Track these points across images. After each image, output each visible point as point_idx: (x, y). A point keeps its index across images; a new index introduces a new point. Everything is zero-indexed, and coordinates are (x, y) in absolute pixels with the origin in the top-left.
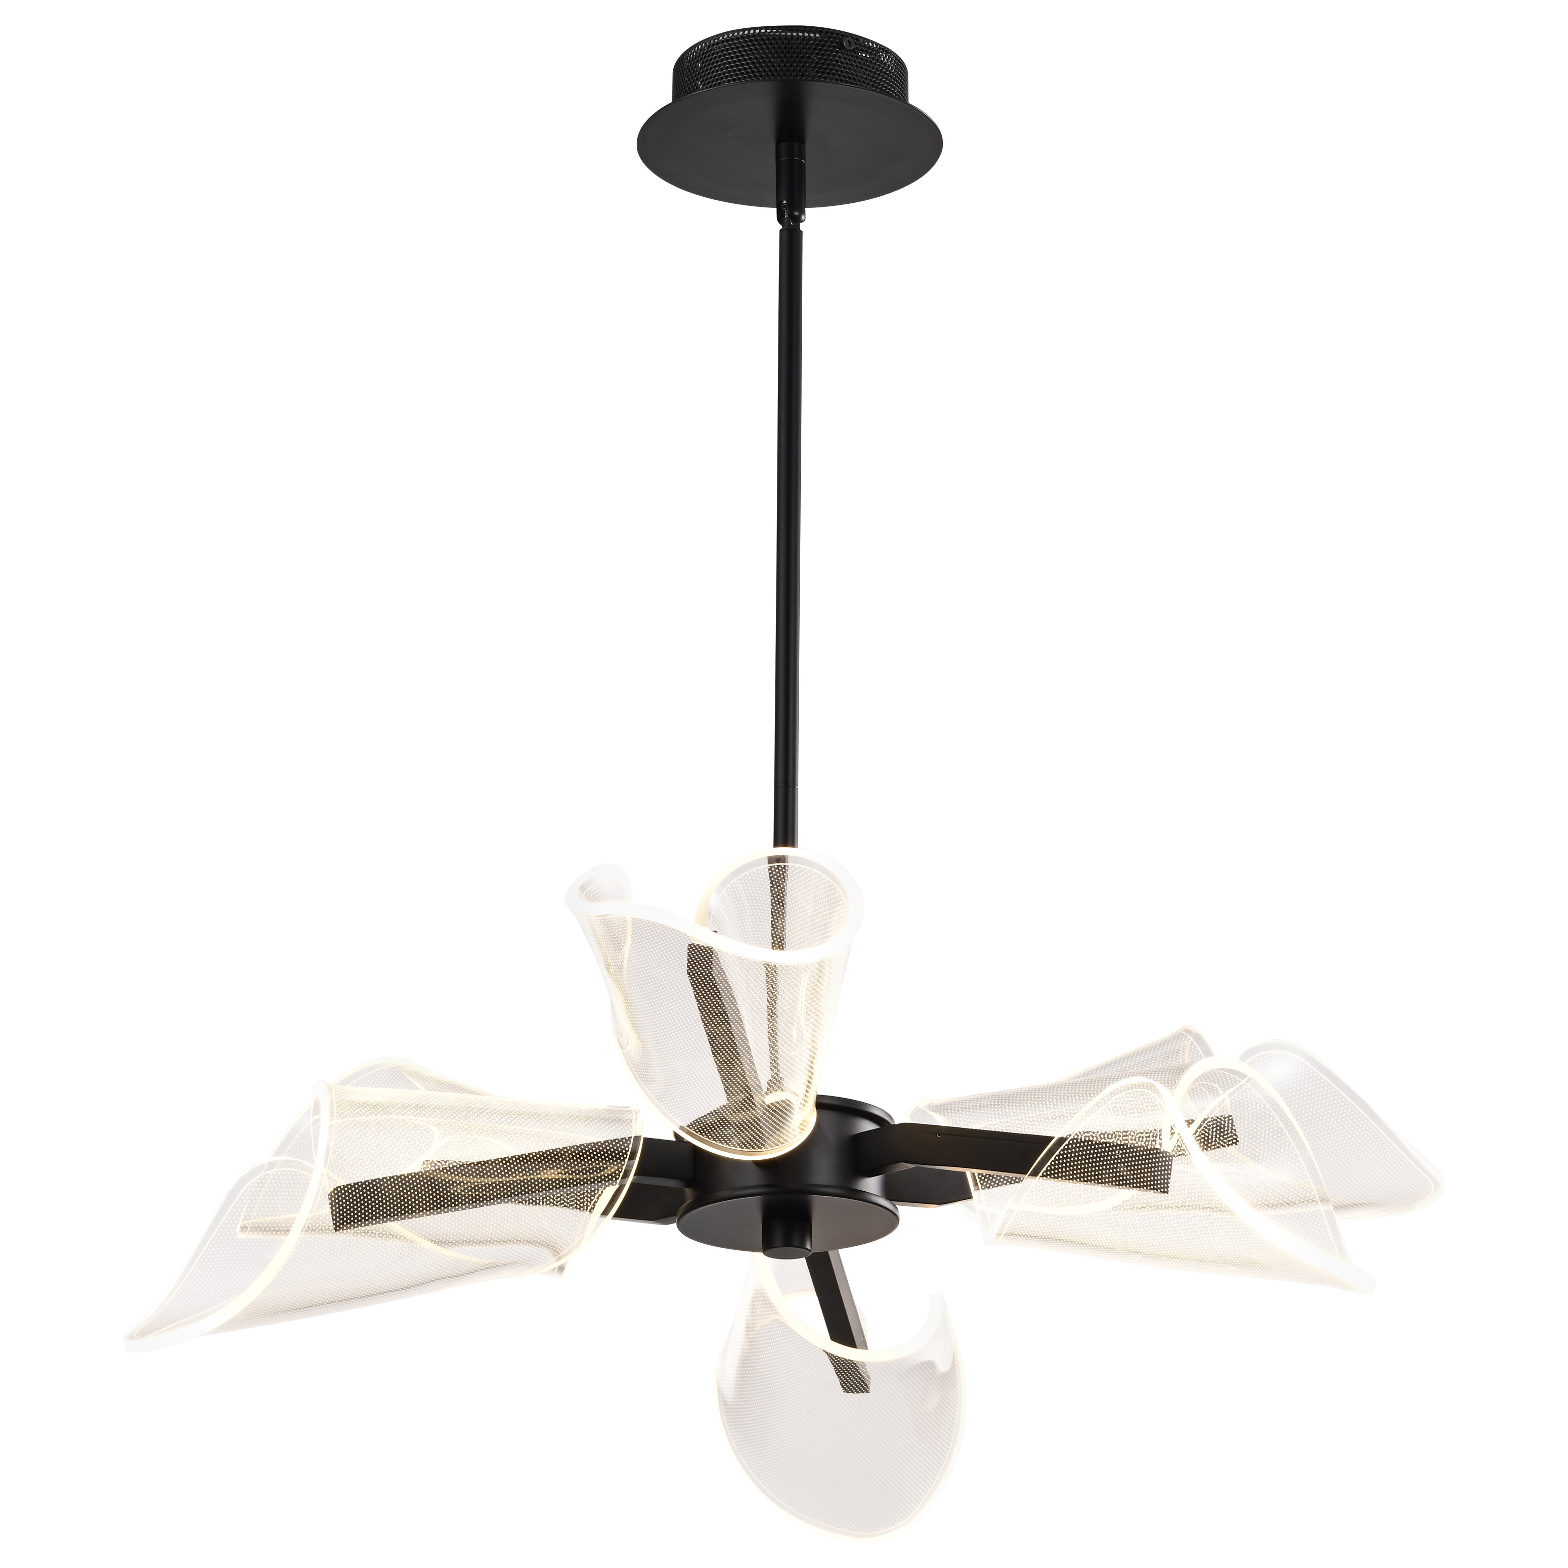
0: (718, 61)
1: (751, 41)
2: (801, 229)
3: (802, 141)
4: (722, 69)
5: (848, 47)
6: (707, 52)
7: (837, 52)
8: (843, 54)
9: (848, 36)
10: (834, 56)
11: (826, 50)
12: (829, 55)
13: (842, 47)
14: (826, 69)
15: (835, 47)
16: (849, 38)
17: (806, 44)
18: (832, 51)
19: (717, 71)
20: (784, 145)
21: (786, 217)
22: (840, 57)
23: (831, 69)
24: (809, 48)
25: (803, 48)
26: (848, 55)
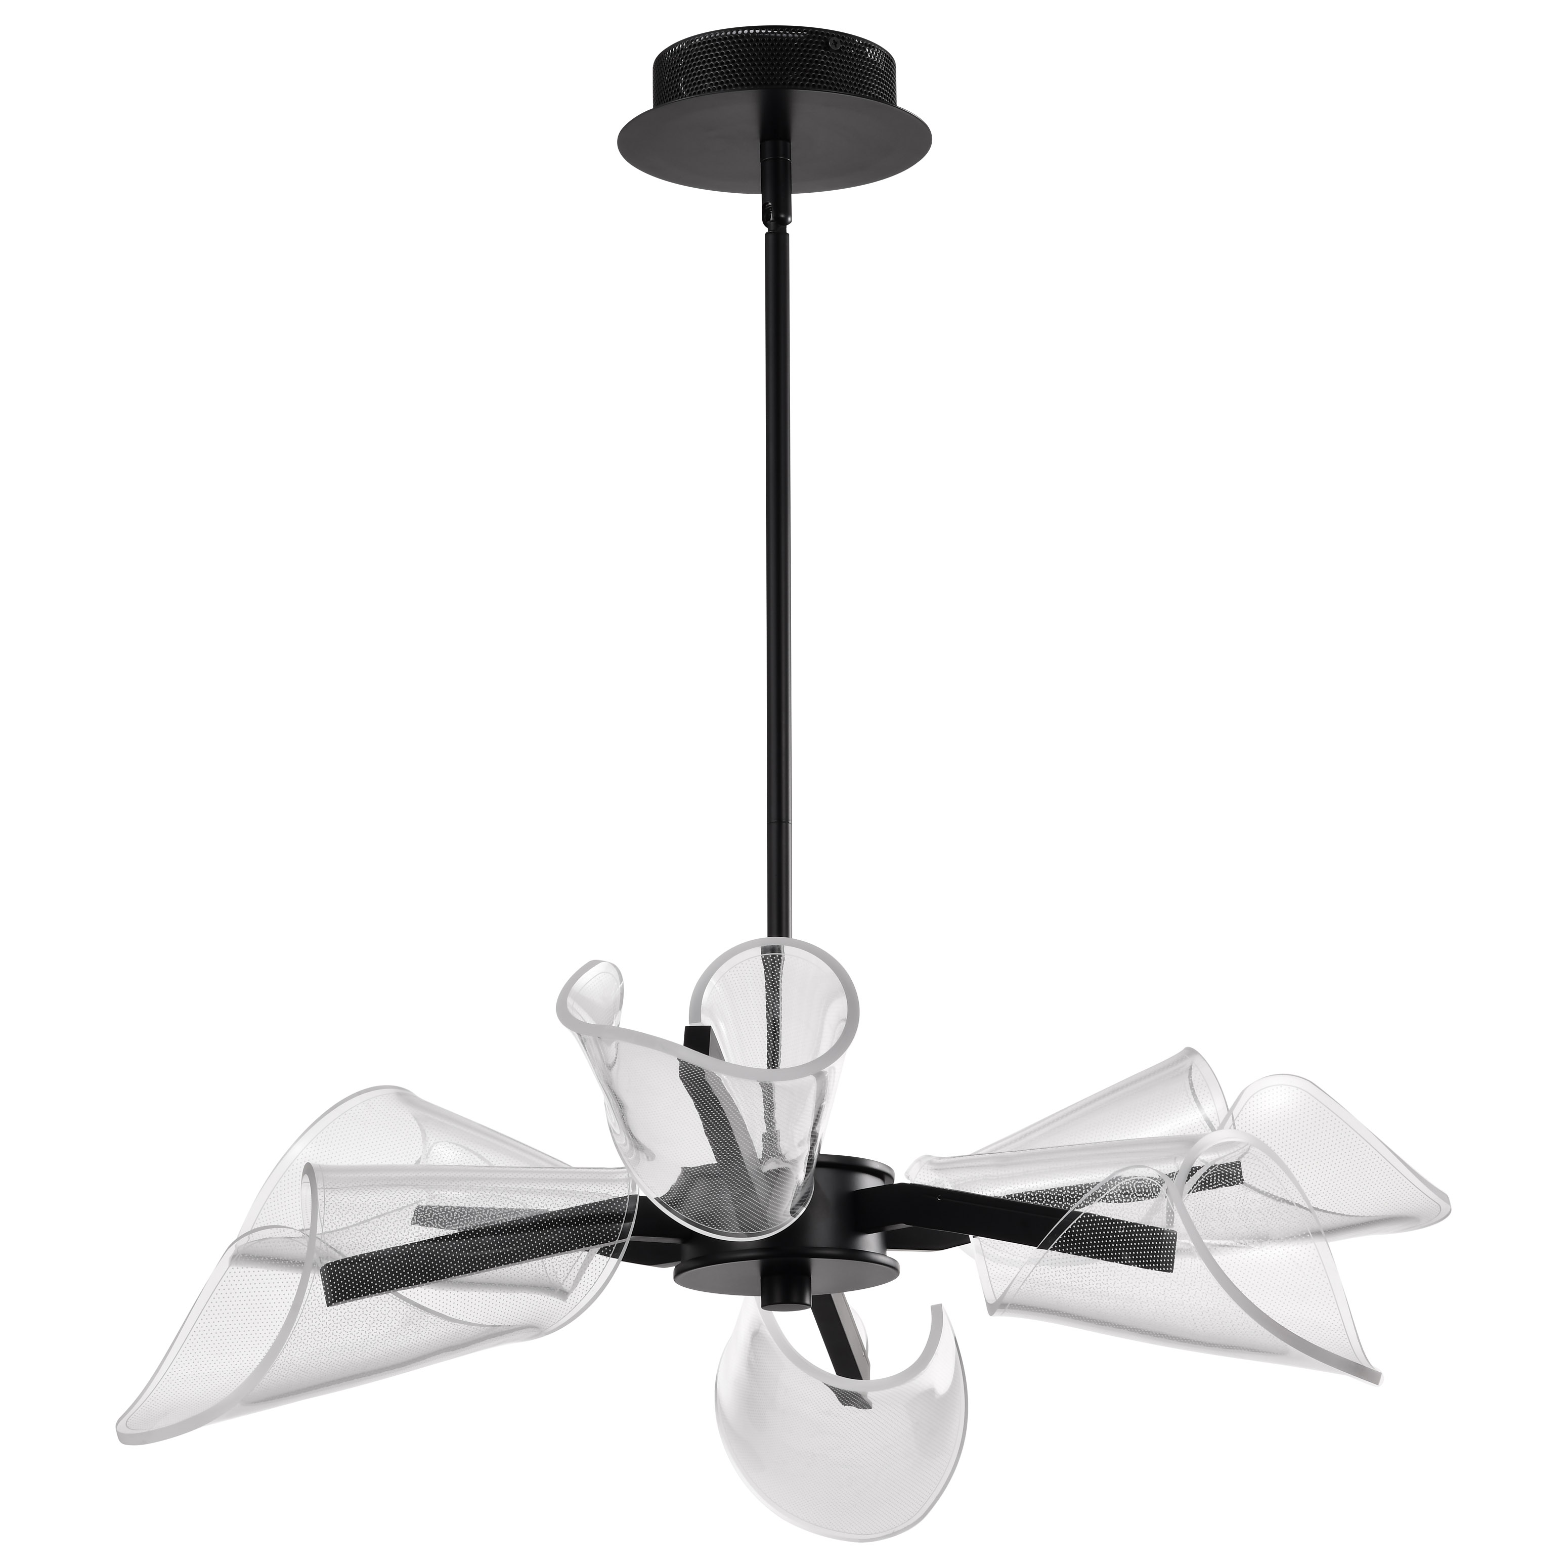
0: (699, 63)
1: (733, 43)
2: (787, 232)
3: (787, 138)
4: (704, 72)
5: (833, 48)
6: (688, 52)
7: (822, 53)
8: (828, 54)
9: (833, 36)
10: (820, 58)
11: (811, 52)
12: (814, 57)
13: (827, 47)
14: (811, 71)
15: (820, 48)
16: (835, 38)
17: (790, 45)
18: (817, 52)
19: (699, 73)
20: (768, 144)
21: (771, 219)
22: (825, 58)
23: (817, 72)
24: (793, 50)
25: (787, 50)
26: (833, 55)
